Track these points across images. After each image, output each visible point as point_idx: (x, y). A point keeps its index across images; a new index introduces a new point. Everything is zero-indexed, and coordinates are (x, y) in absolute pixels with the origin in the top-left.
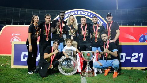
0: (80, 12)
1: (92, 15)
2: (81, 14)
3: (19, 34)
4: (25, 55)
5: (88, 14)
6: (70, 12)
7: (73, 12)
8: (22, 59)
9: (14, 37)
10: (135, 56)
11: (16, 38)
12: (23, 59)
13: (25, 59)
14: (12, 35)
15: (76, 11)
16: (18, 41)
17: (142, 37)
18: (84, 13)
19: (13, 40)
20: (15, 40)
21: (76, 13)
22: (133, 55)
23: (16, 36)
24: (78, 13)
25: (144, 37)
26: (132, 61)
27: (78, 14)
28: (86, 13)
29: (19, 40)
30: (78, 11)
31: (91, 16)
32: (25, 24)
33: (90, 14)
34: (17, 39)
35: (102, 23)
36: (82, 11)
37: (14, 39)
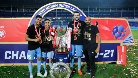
0: (61, 4)
1: (72, 7)
2: (61, 6)
4: (8, 54)
5: (68, 7)
6: (51, 5)
7: (54, 5)
10: (107, 52)
12: (7, 57)
13: (8, 57)
15: (57, 4)
16: (3, 33)
17: (115, 28)
18: (64, 6)
21: (57, 6)
22: (106, 51)
24: (58, 5)
25: (117, 28)
26: (105, 56)
27: (58, 7)
28: (66, 6)
30: (58, 4)
31: (71, 9)
33: (70, 6)
35: (81, 15)
36: (63, 4)
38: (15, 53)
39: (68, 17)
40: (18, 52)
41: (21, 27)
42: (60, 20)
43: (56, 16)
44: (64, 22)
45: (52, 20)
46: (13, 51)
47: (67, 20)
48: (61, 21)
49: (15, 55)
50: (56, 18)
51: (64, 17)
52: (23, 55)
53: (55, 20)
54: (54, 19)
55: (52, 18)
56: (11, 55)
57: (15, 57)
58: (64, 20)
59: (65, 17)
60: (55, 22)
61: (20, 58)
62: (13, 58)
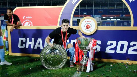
3: (31, 17)
4: (22, 41)
8: (19, 46)
9: (25, 21)
11: (27, 21)
13: (22, 45)
14: (24, 18)
16: (30, 25)
19: (24, 24)
20: (27, 23)
23: (28, 19)
29: (30, 23)
32: (37, 5)
34: (29, 23)
37: (25, 22)
38: (30, 41)
39: (124, 16)
40: (33, 39)
41: (50, 18)
42: (113, 19)
43: (107, 14)
44: (118, 22)
45: (101, 20)
46: (27, 38)
47: (123, 19)
48: (114, 21)
49: (30, 43)
50: (108, 16)
51: (119, 16)
52: (39, 44)
53: (106, 19)
54: (104, 17)
55: (101, 16)
56: (25, 43)
57: (30, 45)
58: (119, 19)
59: (121, 15)
60: (105, 22)
61: (36, 48)
62: (27, 47)
